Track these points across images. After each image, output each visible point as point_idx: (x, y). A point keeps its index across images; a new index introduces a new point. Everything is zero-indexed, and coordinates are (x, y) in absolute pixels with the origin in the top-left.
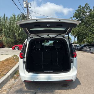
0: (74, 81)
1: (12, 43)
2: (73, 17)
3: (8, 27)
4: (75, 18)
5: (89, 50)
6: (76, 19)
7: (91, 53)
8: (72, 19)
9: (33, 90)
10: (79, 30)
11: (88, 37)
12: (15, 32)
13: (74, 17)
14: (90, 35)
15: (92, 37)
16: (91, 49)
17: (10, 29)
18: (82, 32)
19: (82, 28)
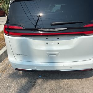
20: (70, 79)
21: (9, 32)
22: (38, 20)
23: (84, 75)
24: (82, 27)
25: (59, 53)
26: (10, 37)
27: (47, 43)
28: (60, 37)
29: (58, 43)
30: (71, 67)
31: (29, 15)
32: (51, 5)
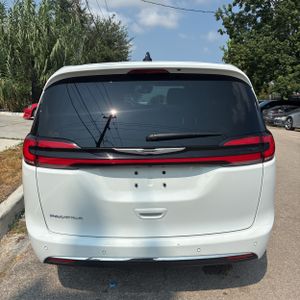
0: (259, 257)
1: (24, 95)
2: (234, 5)
3: (6, 38)
4: (241, 5)
5: (284, 118)
6: (243, 9)
7: (292, 129)
8: (230, 10)
9: (87, 289)
10: (253, 51)
11: (284, 75)
12: (33, 58)
13: (238, 5)
14: (289, 69)
15: (297, 73)
16: (292, 116)
17: (15, 47)
18: (263, 57)
19: (266, 42)
20: (197, 289)
21: (37, 157)
22: (107, 126)
23: (238, 277)
24: (220, 144)
25: (166, 211)
26: (40, 169)
27: (136, 186)
28: (169, 170)
29: (165, 185)
30: (199, 248)
31: (83, 114)
32: (140, 87)
